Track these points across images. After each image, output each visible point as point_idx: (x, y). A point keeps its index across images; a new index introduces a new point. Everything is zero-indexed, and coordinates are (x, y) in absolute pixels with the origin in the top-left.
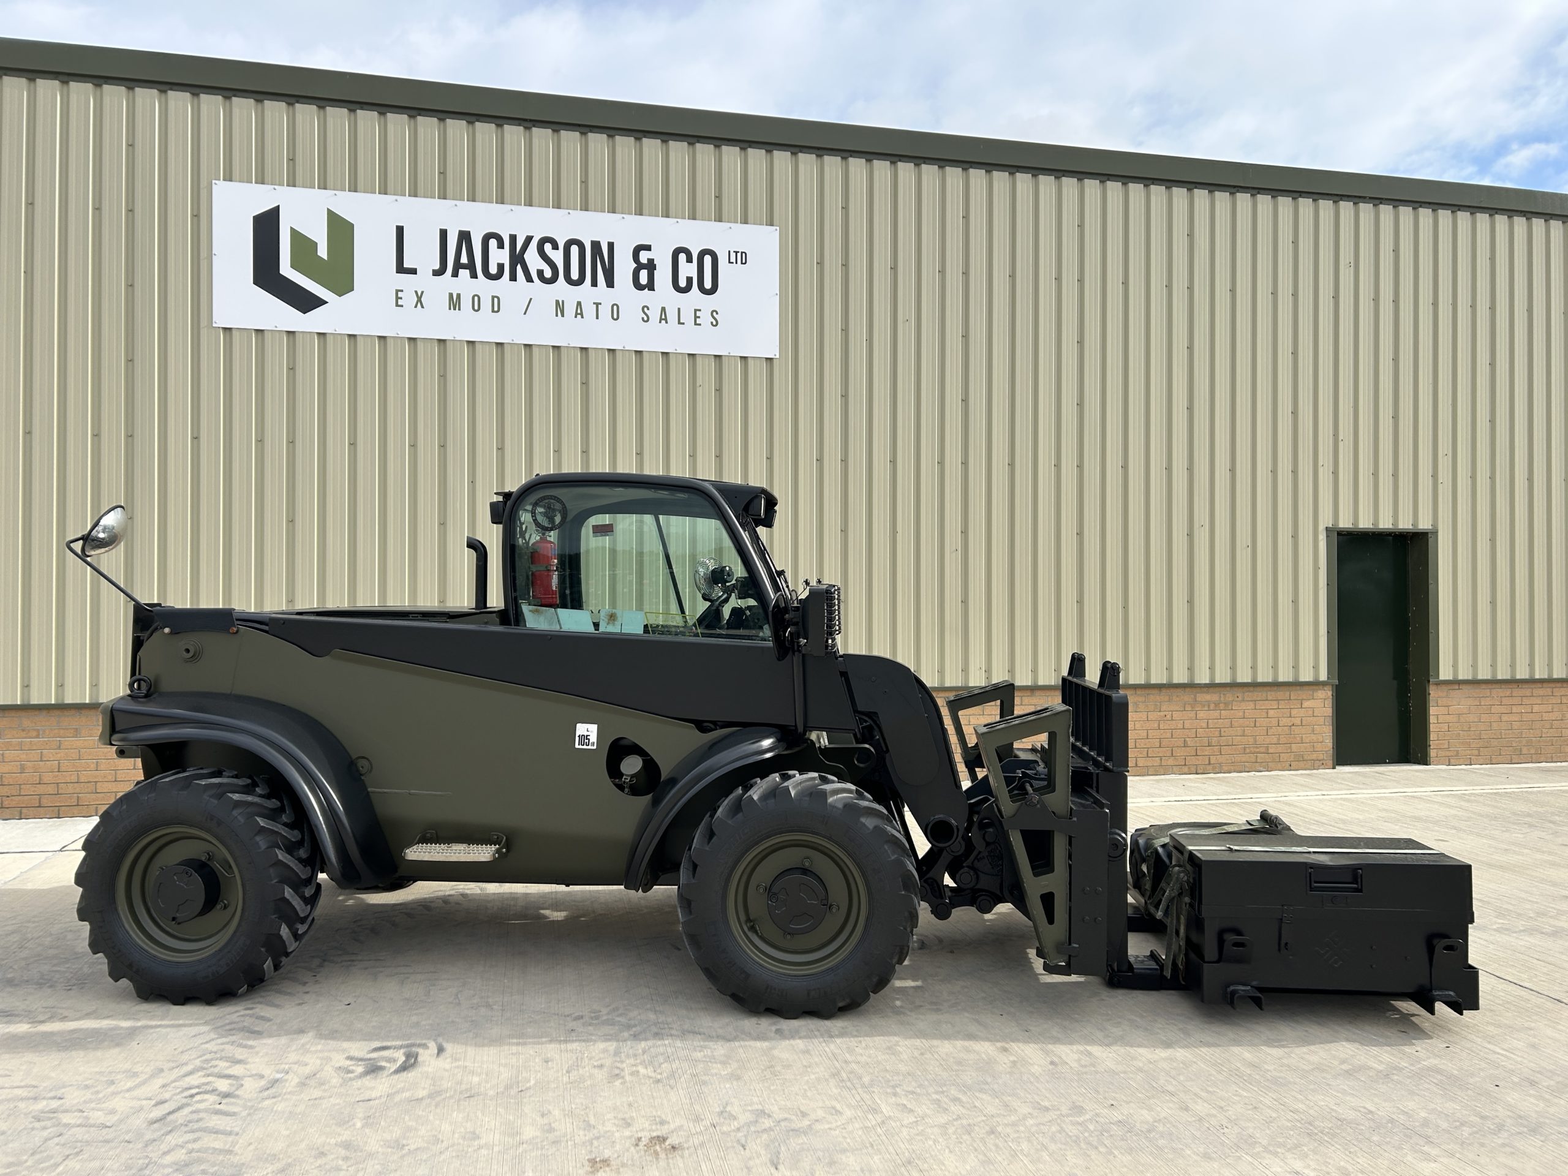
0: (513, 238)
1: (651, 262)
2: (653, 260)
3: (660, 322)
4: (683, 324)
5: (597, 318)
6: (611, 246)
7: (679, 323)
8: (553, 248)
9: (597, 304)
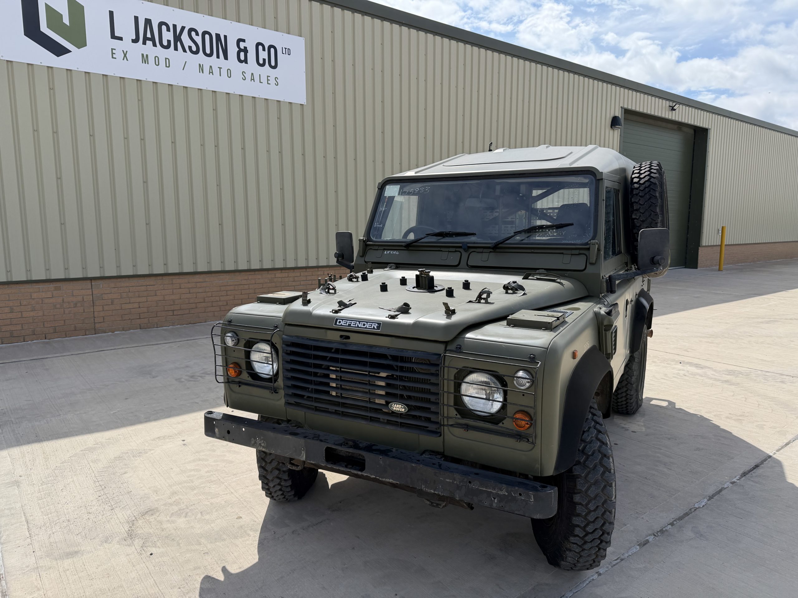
0: (175, 26)
2: (246, 47)
3: (251, 81)
4: (262, 83)
5: (220, 75)
6: (225, 37)
7: (260, 82)
8: (196, 35)
9: (220, 68)
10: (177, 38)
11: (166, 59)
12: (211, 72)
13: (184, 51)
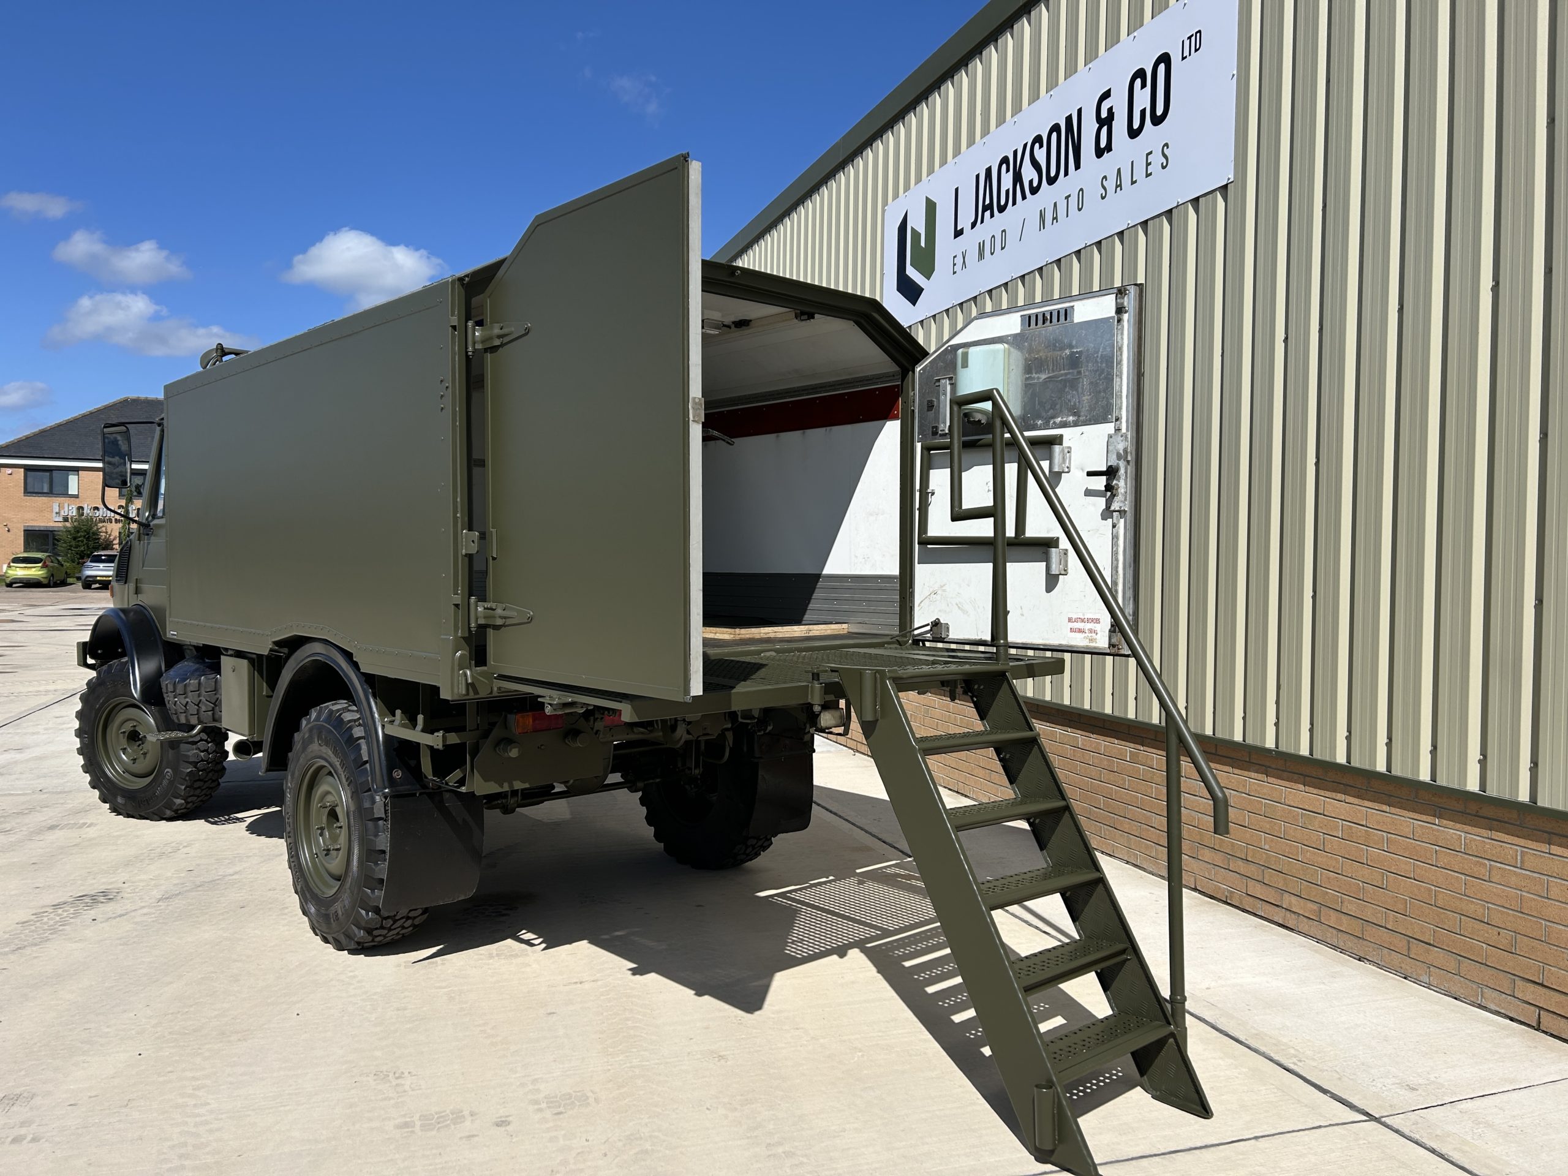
0: (1015, 152)
1: (1110, 110)
2: (1112, 107)
3: (1116, 192)
4: (1136, 182)
5: (1067, 216)
6: (1080, 111)
7: (1133, 182)
8: (1040, 148)
9: (1067, 198)
10: (1018, 178)
11: (1002, 232)
12: (1055, 218)
13: (1024, 197)
